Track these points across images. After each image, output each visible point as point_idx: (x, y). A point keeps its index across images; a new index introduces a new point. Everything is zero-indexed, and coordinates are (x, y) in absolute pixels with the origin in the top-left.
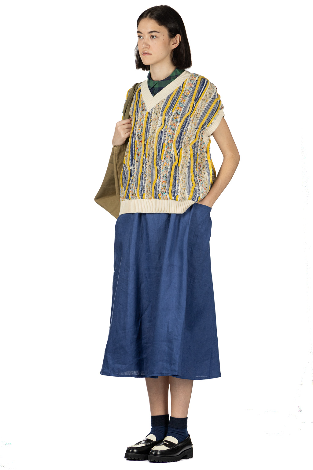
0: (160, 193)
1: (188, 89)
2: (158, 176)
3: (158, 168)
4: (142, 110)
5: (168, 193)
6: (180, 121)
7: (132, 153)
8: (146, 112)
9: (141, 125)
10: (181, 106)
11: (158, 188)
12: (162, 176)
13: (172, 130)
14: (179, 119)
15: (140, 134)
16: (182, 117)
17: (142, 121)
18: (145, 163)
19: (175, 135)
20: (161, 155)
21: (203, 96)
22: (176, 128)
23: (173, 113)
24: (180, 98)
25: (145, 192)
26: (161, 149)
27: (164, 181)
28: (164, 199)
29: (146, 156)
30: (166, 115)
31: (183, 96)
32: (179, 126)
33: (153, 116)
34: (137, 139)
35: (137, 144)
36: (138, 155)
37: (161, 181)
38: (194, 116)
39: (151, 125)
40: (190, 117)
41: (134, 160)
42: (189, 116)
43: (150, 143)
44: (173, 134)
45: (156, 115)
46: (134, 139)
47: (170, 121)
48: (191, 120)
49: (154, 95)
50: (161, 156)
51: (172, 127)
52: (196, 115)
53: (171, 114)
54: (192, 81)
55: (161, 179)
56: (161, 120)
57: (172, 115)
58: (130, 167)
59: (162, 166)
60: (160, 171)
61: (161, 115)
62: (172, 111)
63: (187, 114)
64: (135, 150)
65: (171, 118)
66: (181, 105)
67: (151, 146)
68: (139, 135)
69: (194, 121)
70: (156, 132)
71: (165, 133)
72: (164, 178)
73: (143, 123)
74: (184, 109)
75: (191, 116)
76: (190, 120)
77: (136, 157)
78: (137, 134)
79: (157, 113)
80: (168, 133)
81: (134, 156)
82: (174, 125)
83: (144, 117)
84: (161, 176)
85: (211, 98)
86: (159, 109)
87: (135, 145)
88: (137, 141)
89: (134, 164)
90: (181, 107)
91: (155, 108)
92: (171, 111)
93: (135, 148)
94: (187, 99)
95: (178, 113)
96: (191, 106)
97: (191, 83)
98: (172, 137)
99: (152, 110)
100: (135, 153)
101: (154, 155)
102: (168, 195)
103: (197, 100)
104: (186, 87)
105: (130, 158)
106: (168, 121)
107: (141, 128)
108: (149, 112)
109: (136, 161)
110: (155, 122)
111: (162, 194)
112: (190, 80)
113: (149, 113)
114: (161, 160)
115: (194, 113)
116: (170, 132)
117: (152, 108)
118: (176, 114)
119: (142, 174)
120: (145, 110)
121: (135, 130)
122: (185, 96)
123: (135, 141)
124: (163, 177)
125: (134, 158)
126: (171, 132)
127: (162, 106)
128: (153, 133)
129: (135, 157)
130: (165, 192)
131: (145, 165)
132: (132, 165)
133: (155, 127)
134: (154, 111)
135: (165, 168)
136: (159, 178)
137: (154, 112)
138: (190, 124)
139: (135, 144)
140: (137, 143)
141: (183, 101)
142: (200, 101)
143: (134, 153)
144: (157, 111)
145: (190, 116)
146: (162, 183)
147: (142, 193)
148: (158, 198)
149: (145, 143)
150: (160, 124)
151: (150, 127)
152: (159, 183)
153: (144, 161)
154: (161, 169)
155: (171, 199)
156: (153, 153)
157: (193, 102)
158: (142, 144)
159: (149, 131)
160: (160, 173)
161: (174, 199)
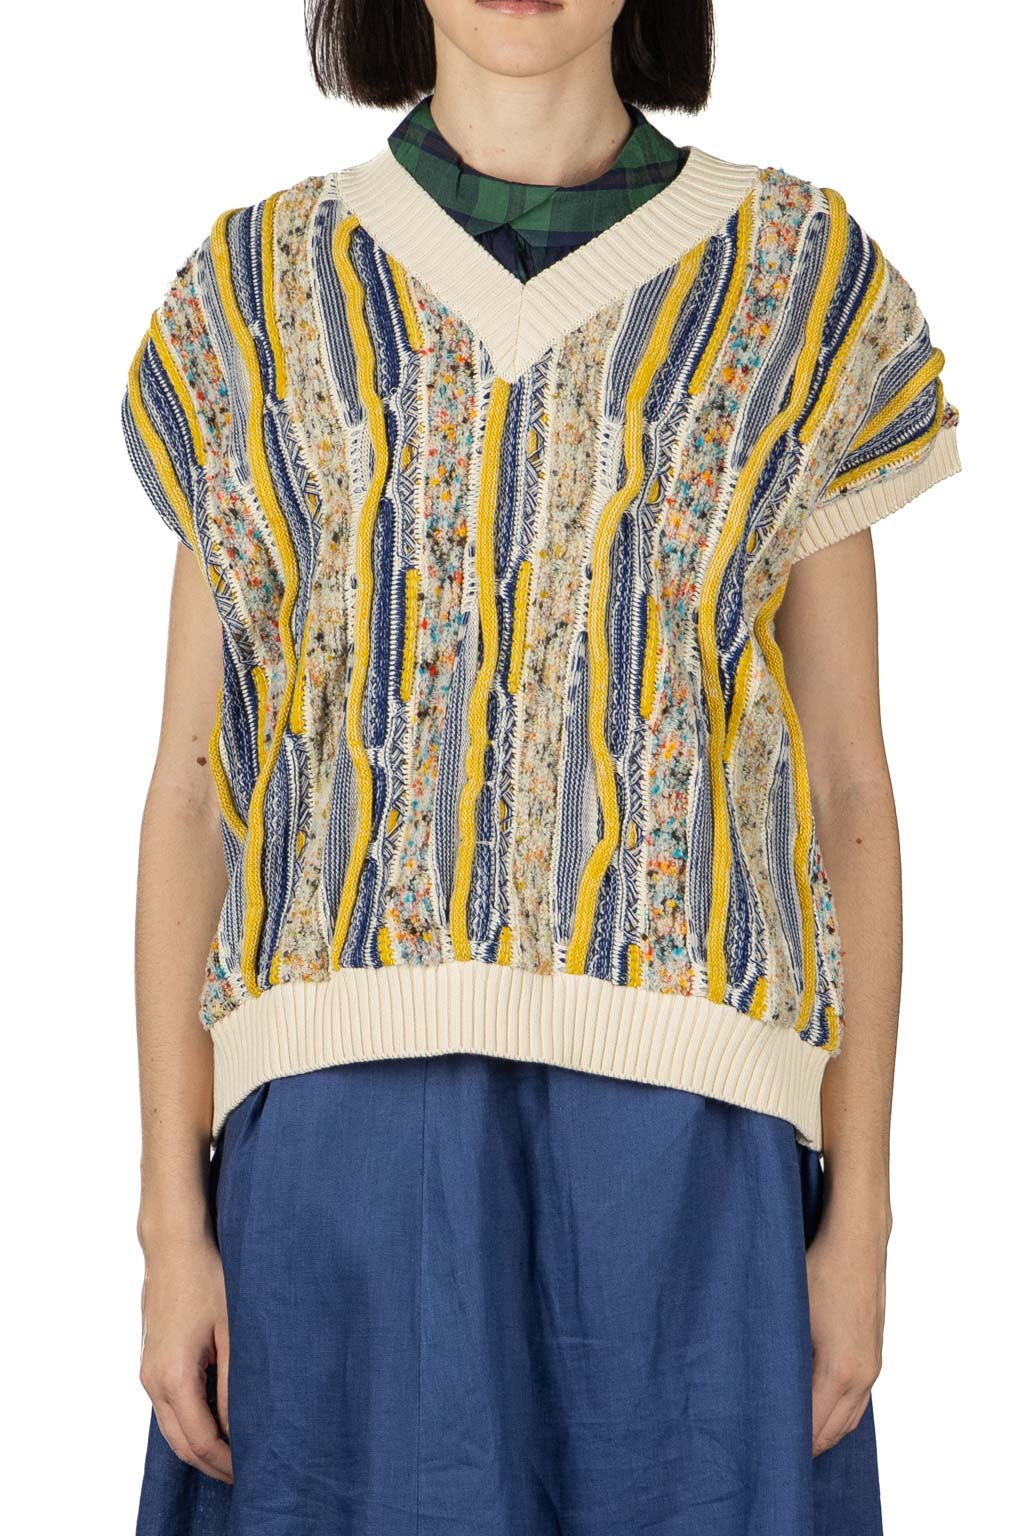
0: (643, 946)
1: (772, 258)
2: (621, 821)
3: (622, 768)
4: (454, 368)
6: (742, 460)
7: (383, 654)
8: (490, 379)
9: (460, 471)
10: (745, 360)
11: (629, 905)
12: (648, 825)
13: (690, 517)
14: (733, 446)
15: (451, 526)
16: (751, 436)
17: (463, 439)
18: (503, 724)
19: (708, 551)
20: (640, 683)
21: (864, 322)
22: (722, 506)
23: (696, 404)
24: (737, 308)
25: (515, 920)
26: (635, 640)
27: (664, 864)
28: (667, 987)
29: (511, 678)
30: (651, 413)
31: (752, 300)
32: (735, 489)
33: (556, 414)
34: (423, 559)
35: (421, 597)
36: (430, 668)
37: (644, 859)
38: (824, 433)
39: (546, 469)
40: (799, 444)
41: (402, 703)
42: (790, 434)
43: (549, 594)
44: (701, 543)
45: (579, 404)
46: (398, 565)
47: (677, 454)
48: (804, 460)
49: (528, 278)
50: (638, 693)
51: (694, 491)
52: (831, 433)
53: (683, 407)
54: (795, 214)
55: (644, 847)
56: (615, 439)
57: (691, 416)
58: (371, 752)
59: (646, 761)
60: (633, 791)
61: (614, 410)
62: (686, 387)
63: (779, 423)
64: (410, 634)
65: (685, 429)
66: (745, 357)
67: (558, 613)
68: (442, 536)
69: (820, 472)
70: (591, 521)
71: (646, 532)
72: (664, 843)
73: (469, 456)
74: (763, 381)
75: (802, 437)
76: (797, 461)
77: (415, 683)
78: (421, 525)
79: (580, 395)
80: (663, 533)
81: (399, 675)
82: (709, 484)
83: (479, 413)
84: (641, 823)
85: (911, 339)
86: (592, 372)
87: (412, 603)
88: (425, 573)
89: (401, 731)
90: (746, 370)
91: (556, 357)
92: (678, 389)
93: (411, 624)
94: (781, 318)
95: (722, 407)
96: (801, 367)
97: (791, 223)
98: (687, 559)
99: (539, 370)
100: (408, 654)
101: (584, 682)
102: (698, 967)
103: (834, 337)
104: (759, 243)
105: (371, 692)
106: (663, 454)
107: (456, 488)
108: (514, 380)
109: (412, 710)
110: (581, 457)
111: (656, 951)
112: (782, 207)
113: (516, 392)
114: (641, 719)
116: (677, 525)
117: (536, 358)
118: (716, 413)
119: (486, 795)
120: (477, 368)
121: (407, 501)
122: (763, 303)
123: (410, 574)
124: (657, 831)
125: (397, 692)
126: (684, 527)
127: (609, 352)
128: (567, 527)
129: (405, 686)
130: (679, 943)
131: (506, 739)
132: (379, 738)
133: (579, 488)
134: (553, 376)
135: (673, 774)
136: (629, 839)
137: (560, 386)
138: (797, 484)
139: (411, 593)
140: (425, 590)
141: (756, 332)
142: (853, 349)
143: (400, 655)
144: (580, 376)
145: (797, 432)
146: (650, 874)
147: (493, 926)
148: (616, 972)
149: (503, 594)
150: (613, 468)
151: (531, 483)
152: (630, 871)
153: (499, 710)
154: (642, 782)
155: (714, 997)
156: (582, 664)
157: (812, 347)
158: (472, 593)
159: (534, 512)
160: (633, 805)
161: (735, 1001)
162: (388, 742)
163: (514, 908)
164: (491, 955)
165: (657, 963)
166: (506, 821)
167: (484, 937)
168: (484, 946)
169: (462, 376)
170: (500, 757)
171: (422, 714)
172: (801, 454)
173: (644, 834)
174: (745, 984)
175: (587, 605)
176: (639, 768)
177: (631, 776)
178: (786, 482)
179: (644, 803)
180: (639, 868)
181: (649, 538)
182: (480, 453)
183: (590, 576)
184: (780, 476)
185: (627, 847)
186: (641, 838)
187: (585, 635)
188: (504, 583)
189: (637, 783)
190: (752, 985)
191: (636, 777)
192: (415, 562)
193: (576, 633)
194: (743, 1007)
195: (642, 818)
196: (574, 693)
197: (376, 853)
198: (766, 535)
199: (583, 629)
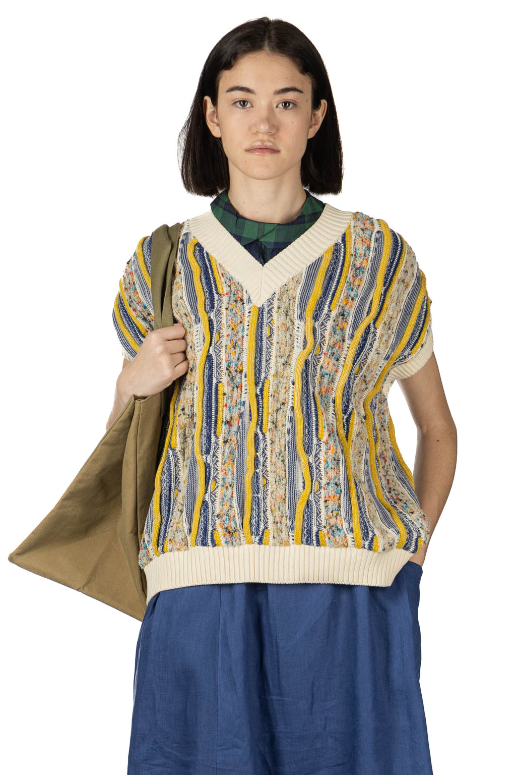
0: (325, 531)
1: (361, 251)
2: (312, 481)
3: (311, 459)
4: (236, 301)
5: (352, 530)
6: (352, 337)
7: (209, 417)
8: (251, 305)
9: (239, 343)
10: (352, 295)
11: (318, 515)
12: (324, 482)
13: (333, 361)
14: (348, 331)
15: (236, 365)
16: (355, 326)
17: (240, 330)
18: (261, 446)
19: (339, 374)
20: (317, 425)
21: (399, 275)
22: (344, 356)
23: (333, 314)
24: (348, 273)
25: (270, 526)
26: (313, 409)
27: (332, 497)
28: (336, 544)
29: (264, 427)
30: (316, 318)
31: (354, 269)
32: (349, 349)
33: (278, 319)
34: (225, 379)
35: (225, 394)
36: (228, 423)
37: (323, 495)
38: (385, 323)
39: (274, 342)
40: (375, 328)
41: (217, 437)
42: (372, 324)
43: (277, 391)
44: (336, 371)
45: (287, 315)
46: (215, 381)
47: (327, 334)
48: (378, 335)
49: (265, 263)
50: (317, 429)
51: (335, 350)
52: (387, 323)
53: (328, 316)
54: (368, 232)
55: (322, 491)
56: (302, 329)
57: (331, 319)
58: (204, 457)
59: (322, 456)
60: (317, 468)
61: (301, 317)
62: (329, 307)
63: (367, 320)
64: (220, 409)
65: (330, 324)
66: (352, 294)
67: (281, 399)
68: (232, 369)
69: (384, 339)
70: (293, 362)
71: (314, 367)
72: (331, 489)
73: (243, 337)
74: (360, 304)
75: (376, 326)
76: (375, 335)
77: (222, 429)
78: (224, 365)
79: (287, 312)
80: (322, 367)
81: (216, 426)
82: (339, 347)
83: (246, 319)
84: (321, 481)
85: (414, 279)
86: (291, 301)
87: (220, 397)
88: (226, 384)
89: (217, 448)
90: (353, 299)
91: (277, 296)
92: (326, 308)
93: (220, 405)
94: (366, 276)
95: (343, 315)
96: (376, 295)
97: (367, 236)
98: (331, 378)
99: (270, 301)
100: (219, 417)
101: (293, 426)
102: (349, 536)
103: (388, 283)
104: (355, 246)
105: (204, 432)
106: (322, 334)
107: (238, 350)
108: (260, 305)
109: (221, 440)
110: (288, 336)
111: (331, 532)
112: (363, 230)
113: (261, 310)
114: (319, 440)
115: (384, 317)
116: (328, 364)
117: (269, 296)
118: (341, 317)
119: (256, 476)
120: (245, 301)
121: (218, 355)
122: (358, 270)
123: (220, 385)
124: (328, 484)
125: (215, 433)
126: (331, 364)
127: (298, 293)
128: (283, 364)
129: (218, 430)
130: (340, 527)
131: (263, 452)
132: (208, 451)
133: (288, 349)
134: (276, 303)
135: (335, 460)
136: (315, 488)
137: (279, 308)
138: (376, 344)
139: (220, 392)
140: (226, 391)
141: (356, 283)
142: (395, 286)
143: (216, 417)
144: (287, 304)
145: (374, 323)
146: (326, 501)
147: (261, 530)
148: (315, 542)
149: (258, 393)
150: (301, 341)
151: (269, 347)
152: (317, 501)
153: (260, 440)
154: (320, 465)
155: (357, 546)
156: (292, 419)
157: (379, 287)
158: (246, 393)
159: (270, 359)
160: (317, 474)
161: (366, 546)
162: (212, 453)
163: (270, 521)
164: (261, 542)
165: (332, 537)
166: (265, 486)
167: (257, 534)
168: (258, 538)
169: (239, 304)
170: (261, 459)
171: (225, 442)
172: (376, 332)
173: (322, 485)
174: (370, 539)
175: (293, 396)
176: (319, 459)
177: (315, 462)
178: (371, 344)
179: (321, 473)
180: (320, 499)
181: (316, 369)
182: (247, 335)
183: (293, 384)
184: (369, 342)
185: (315, 491)
186: (321, 487)
187: (293, 408)
188: (259, 388)
189: (318, 465)
190: (372, 539)
191: (318, 463)
192: (222, 380)
193: (289, 407)
194: (370, 548)
195: (321, 479)
196: (289, 431)
197: (207, 498)
198: (364, 366)
199: (292, 405)
